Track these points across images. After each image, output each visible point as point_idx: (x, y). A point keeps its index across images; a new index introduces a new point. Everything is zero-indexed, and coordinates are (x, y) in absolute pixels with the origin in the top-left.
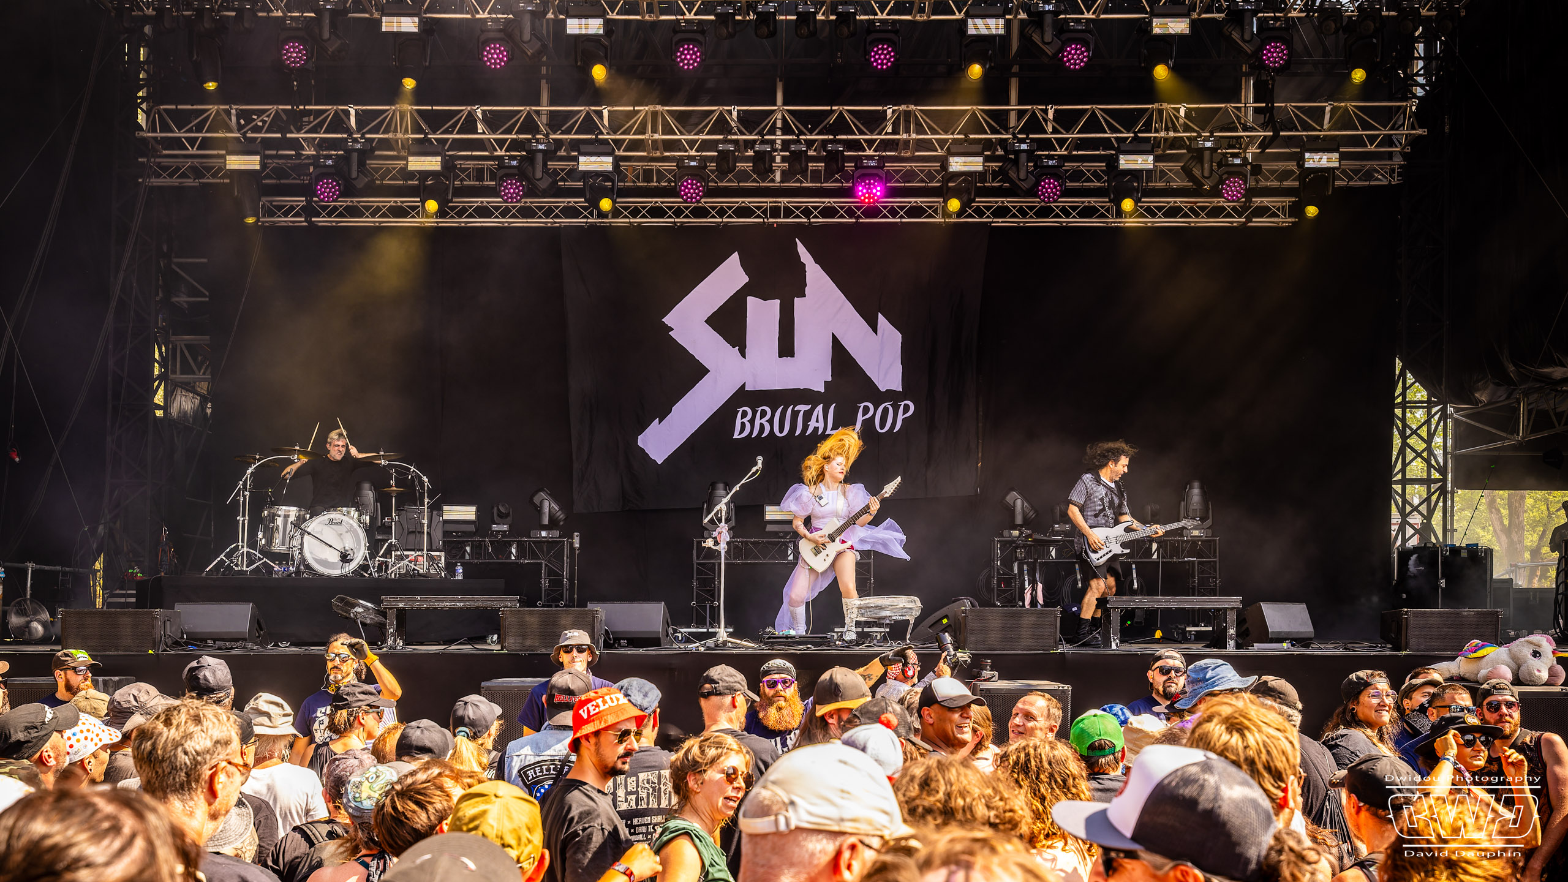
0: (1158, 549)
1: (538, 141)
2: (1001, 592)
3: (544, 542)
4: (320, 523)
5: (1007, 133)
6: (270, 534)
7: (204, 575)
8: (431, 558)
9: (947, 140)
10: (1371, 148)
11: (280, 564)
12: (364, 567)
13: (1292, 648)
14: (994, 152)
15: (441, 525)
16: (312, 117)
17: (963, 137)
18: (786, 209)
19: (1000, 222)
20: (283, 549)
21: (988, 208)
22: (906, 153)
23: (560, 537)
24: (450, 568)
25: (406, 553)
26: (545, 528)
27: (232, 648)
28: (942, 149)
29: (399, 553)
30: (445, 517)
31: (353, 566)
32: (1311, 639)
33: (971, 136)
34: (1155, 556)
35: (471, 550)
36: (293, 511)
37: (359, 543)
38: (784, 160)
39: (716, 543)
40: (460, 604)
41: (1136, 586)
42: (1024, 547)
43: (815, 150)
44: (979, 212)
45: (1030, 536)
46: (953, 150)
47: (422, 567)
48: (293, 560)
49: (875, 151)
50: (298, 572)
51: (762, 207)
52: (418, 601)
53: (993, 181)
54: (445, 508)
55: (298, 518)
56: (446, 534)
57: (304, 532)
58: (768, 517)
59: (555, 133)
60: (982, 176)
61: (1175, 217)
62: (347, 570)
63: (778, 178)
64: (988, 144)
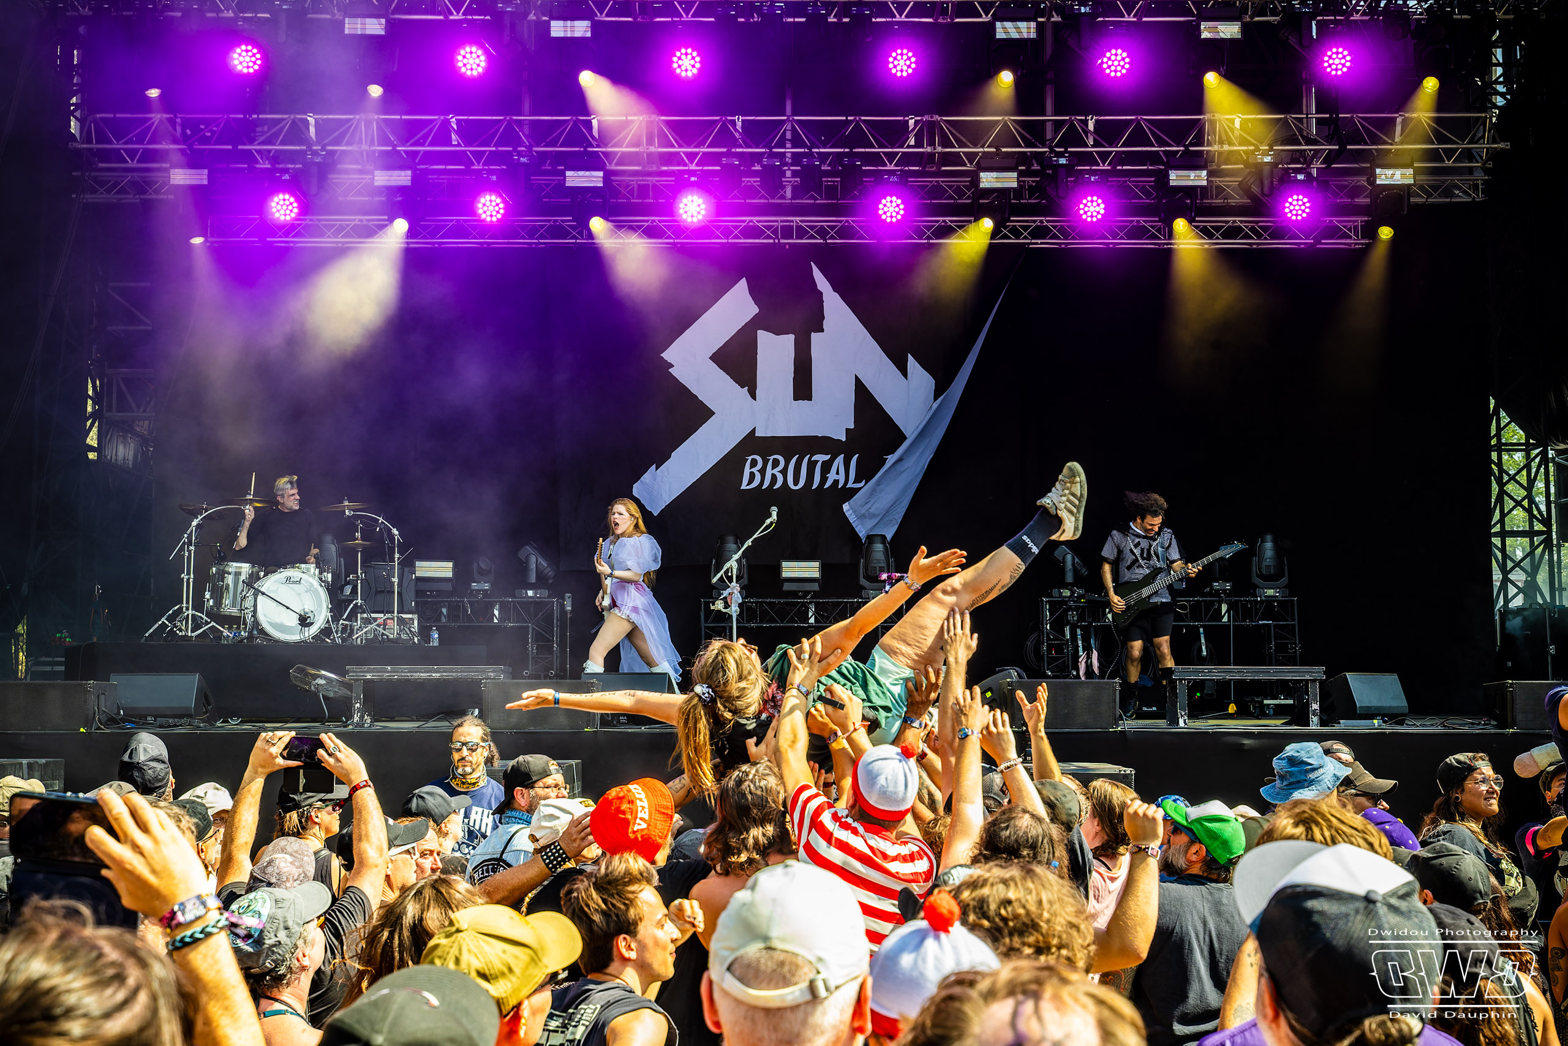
0: (1228, 611)
1: (520, 154)
2: (1052, 660)
3: (531, 603)
4: (276, 581)
5: (1044, 147)
6: (218, 594)
7: (143, 640)
8: (401, 621)
9: (977, 154)
10: (1449, 163)
11: (230, 629)
12: (326, 632)
13: (1384, 726)
14: (1028, 168)
15: (413, 583)
16: (266, 128)
17: (994, 150)
18: (799, 228)
19: (1039, 243)
20: (234, 611)
21: (1025, 228)
22: (932, 167)
23: (548, 597)
24: (424, 632)
25: (373, 615)
26: (531, 586)
27: (175, 726)
28: (971, 163)
29: (365, 615)
30: (419, 574)
31: (314, 630)
32: (1405, 715)
33: (1004, 150)
34: (1225, 619)
35: (448, 612)
36: (245, 568)
37: (320, 605)
38: (795, 174)
39: (727, 606)
40: (436, 675)
41: (1205, 653)
42: (1076, 609)
43: (829, 165)
44: (1016, 233)
45: (1082, 596)
46: (983, 165)
47: (393, 630)
48: (245, 623)
49: (896, 165)
50: (251, 637)
51: (773, 226)
52: (389, 672)
53: (1030, 198)
54: (418, 564)
55: (251, 575)
56: (419, 593)
57: (257, 592)
58: (785, 574)
59: (538, 146)
60: (1018, 192)
61: (1235, 239)
62: (307, 635)
63: (789, 193)
64: (1023, 158)
